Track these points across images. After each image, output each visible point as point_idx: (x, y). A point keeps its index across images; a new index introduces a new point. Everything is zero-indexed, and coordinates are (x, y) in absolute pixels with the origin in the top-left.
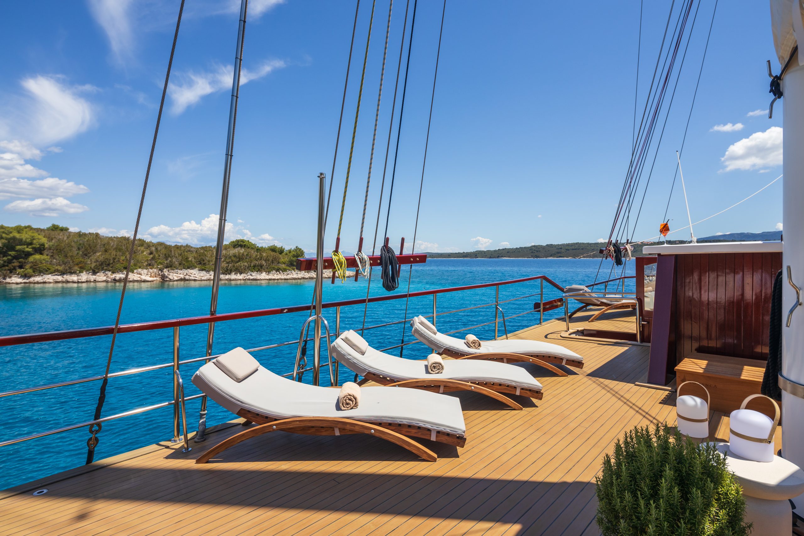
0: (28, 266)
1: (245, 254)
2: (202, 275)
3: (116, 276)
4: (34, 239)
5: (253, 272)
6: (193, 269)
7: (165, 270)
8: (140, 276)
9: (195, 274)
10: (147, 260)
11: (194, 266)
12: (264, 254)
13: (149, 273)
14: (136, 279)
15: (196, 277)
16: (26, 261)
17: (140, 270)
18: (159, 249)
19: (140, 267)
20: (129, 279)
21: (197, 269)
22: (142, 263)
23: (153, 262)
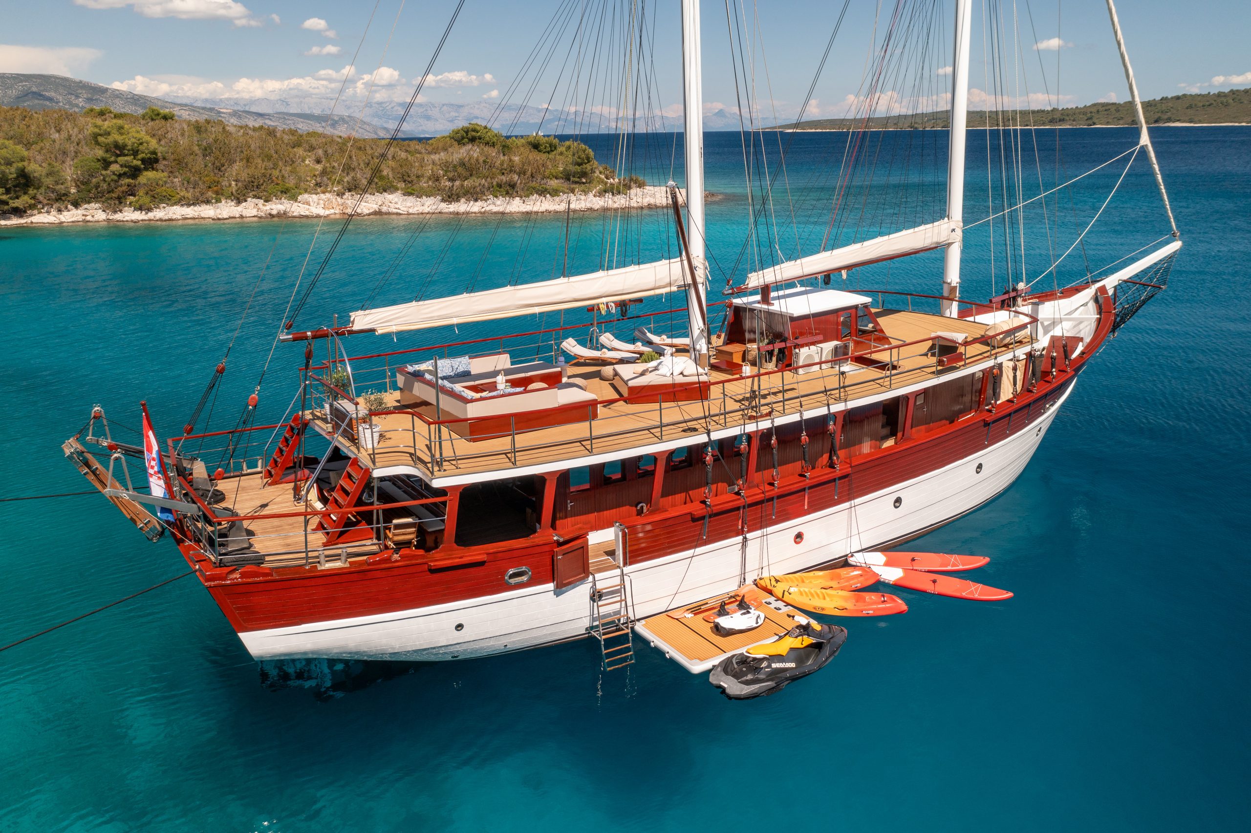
0: (141, 192)
1: (481, 160)
2: (409, 204)
3: (272, 207)
4: (141, 144)
5: (496, 197)
6: (392, 193)
7: (347, 194)
8: (308, 207)
9: (396, 203)
10: (315, 175)
11: (393, 186)
12: (516, 159)
13: (321, 202)
14: (304, 214)
15: (399, 209)
16: (137, 183)
17: (306, 196)
18: (330, 151)
19: (306, 191)
20: (293, 212)
21: (399, 192)
22: (307, 181)
23: (325, 179)
